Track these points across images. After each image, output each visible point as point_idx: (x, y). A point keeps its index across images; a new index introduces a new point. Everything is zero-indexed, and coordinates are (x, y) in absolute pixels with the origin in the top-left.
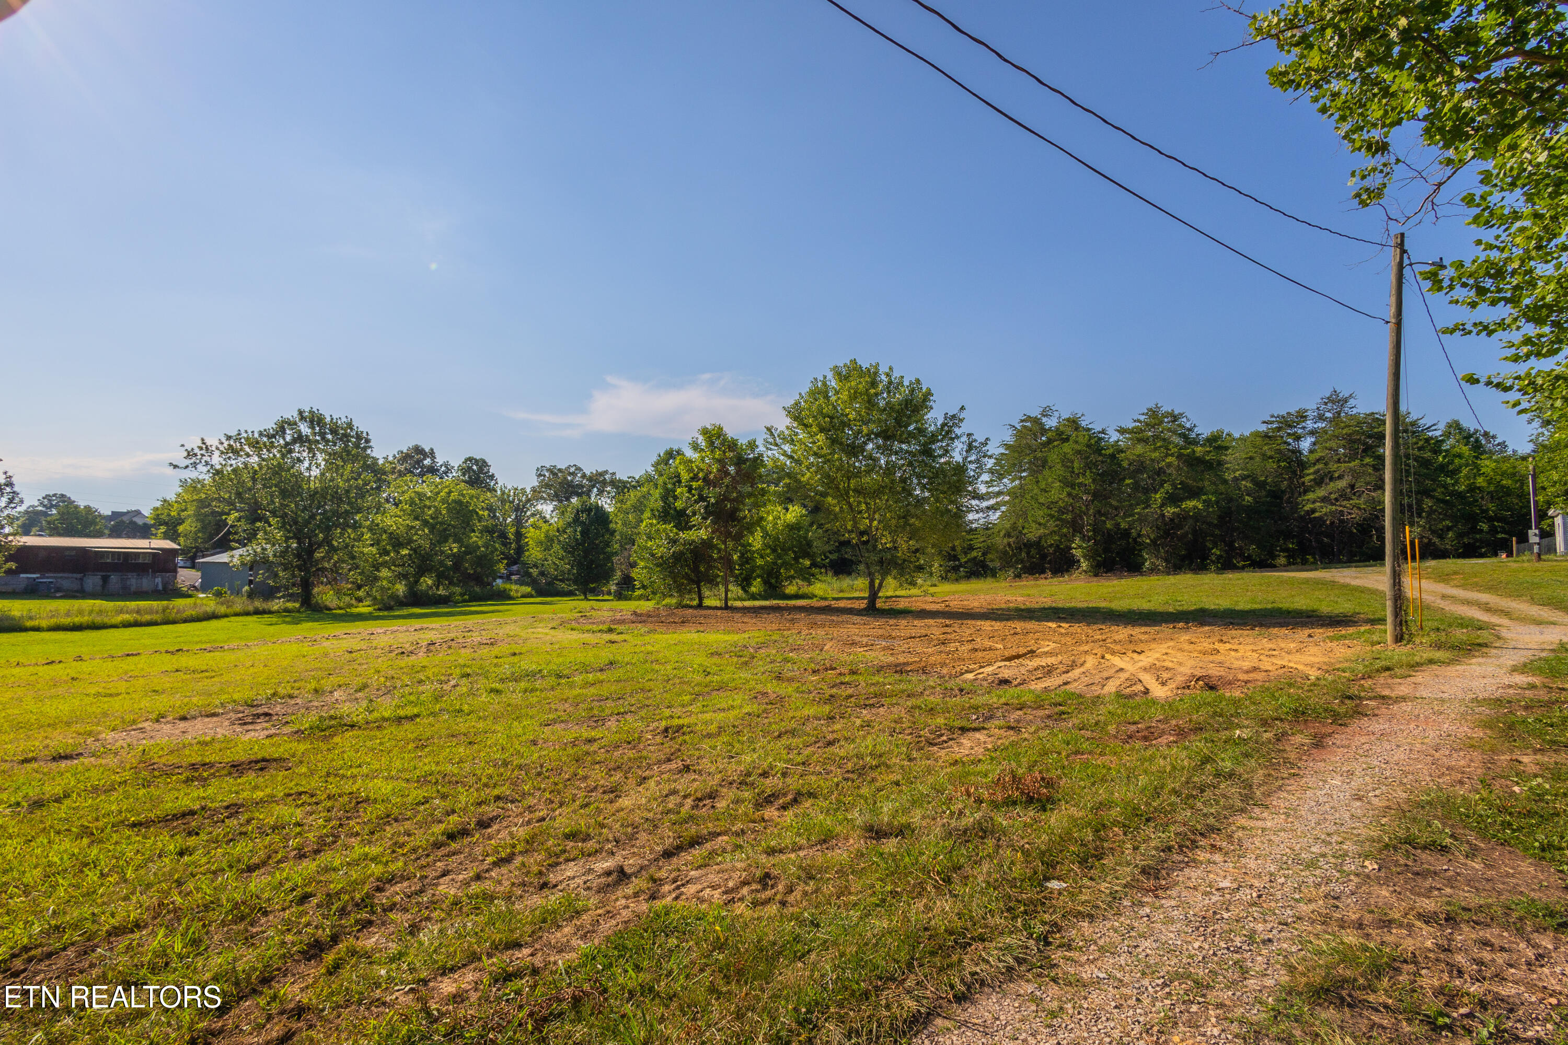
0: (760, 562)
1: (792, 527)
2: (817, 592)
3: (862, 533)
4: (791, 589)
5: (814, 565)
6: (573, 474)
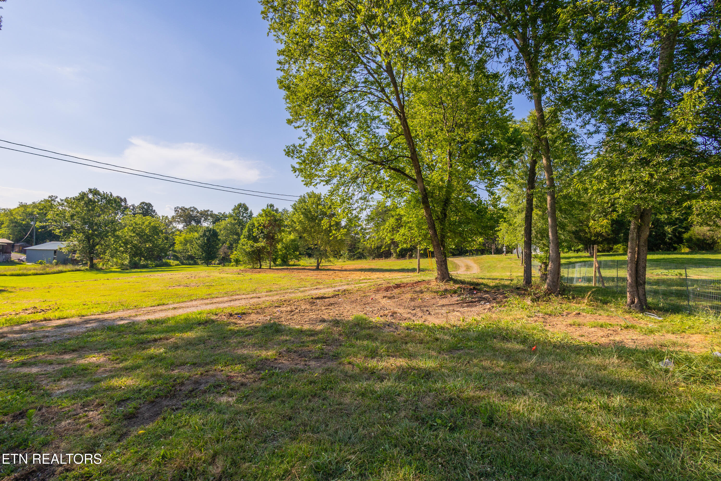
0: (280, 253)
1: (293, 241)
2: (301, 264)
3: (315, 245)
4: (291, 263)
5: (300, 254)
6: (192, 211)
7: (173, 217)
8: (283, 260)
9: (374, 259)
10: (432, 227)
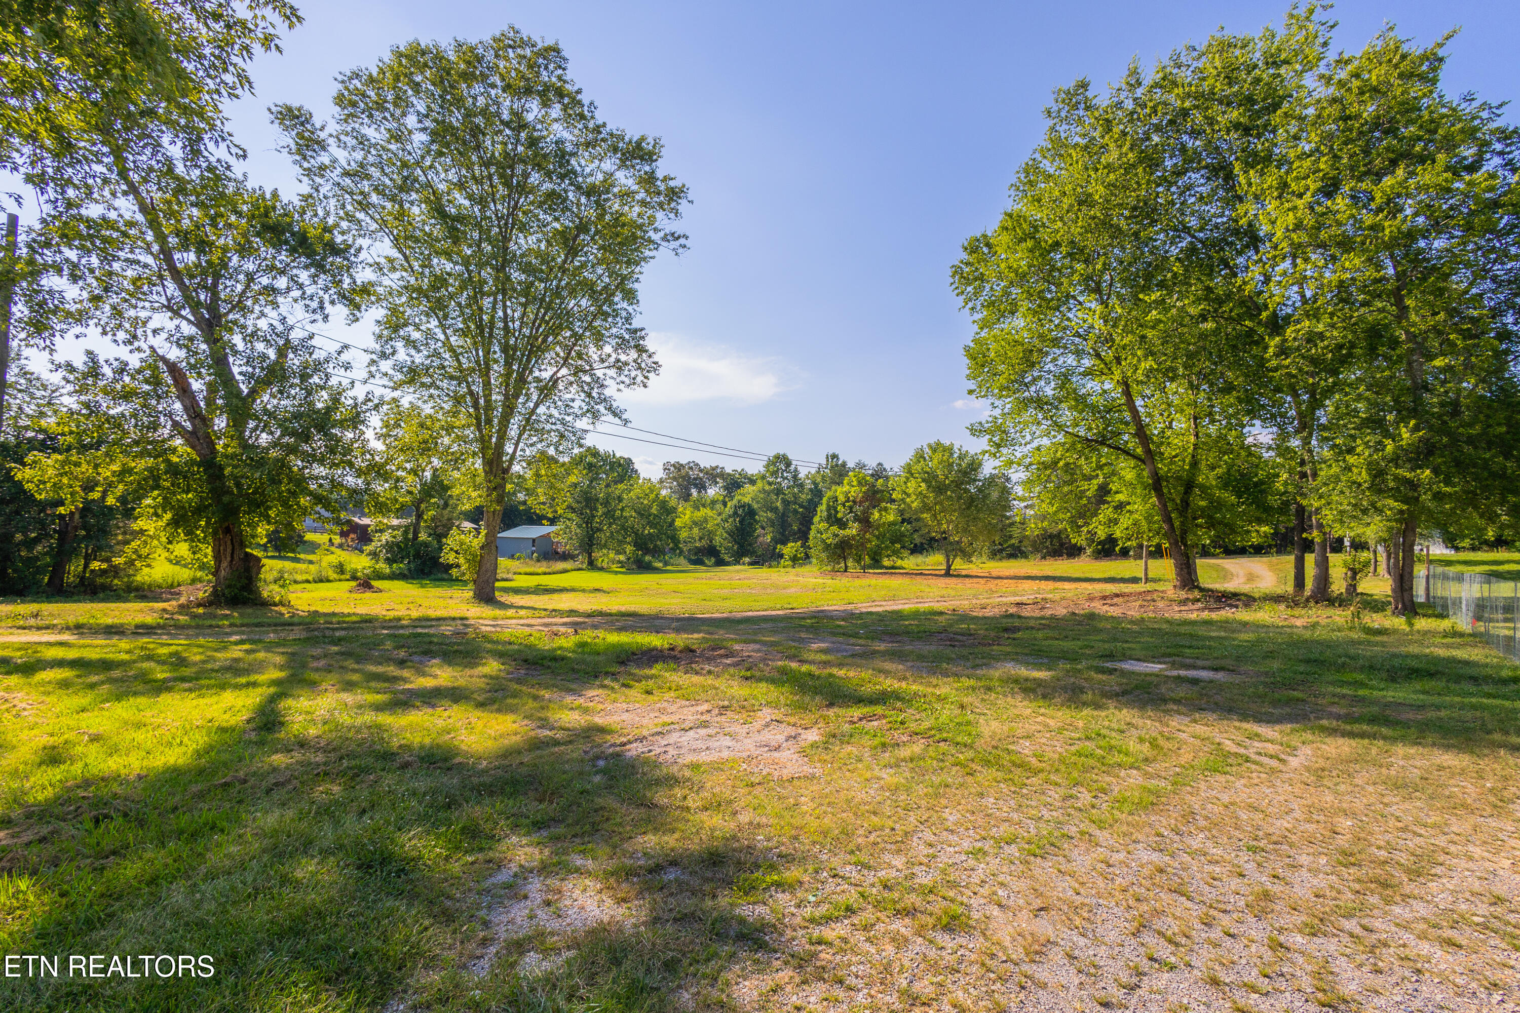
3: (943, 533)
4: (887, 563)
5: (903, 548)
6: (692, 469)
7: (661, 481)
8: (873, 559)
9: (1044, 558)
10: (1168, 520)
